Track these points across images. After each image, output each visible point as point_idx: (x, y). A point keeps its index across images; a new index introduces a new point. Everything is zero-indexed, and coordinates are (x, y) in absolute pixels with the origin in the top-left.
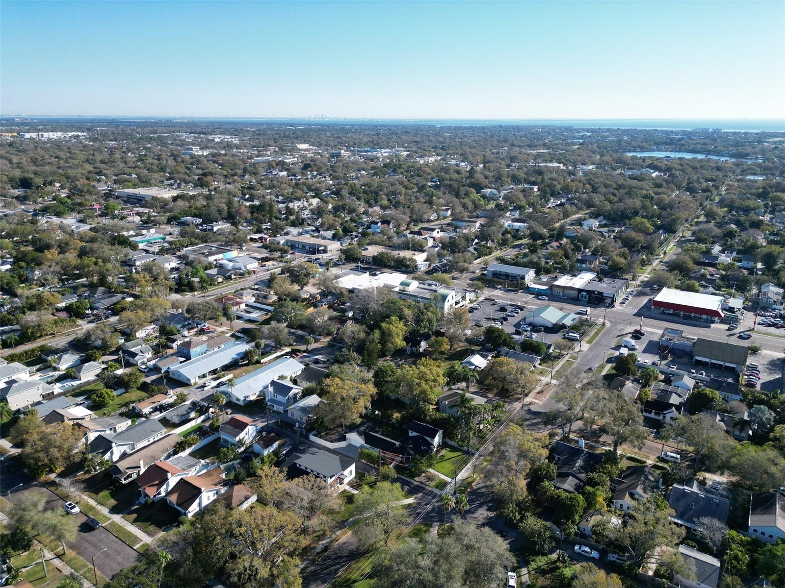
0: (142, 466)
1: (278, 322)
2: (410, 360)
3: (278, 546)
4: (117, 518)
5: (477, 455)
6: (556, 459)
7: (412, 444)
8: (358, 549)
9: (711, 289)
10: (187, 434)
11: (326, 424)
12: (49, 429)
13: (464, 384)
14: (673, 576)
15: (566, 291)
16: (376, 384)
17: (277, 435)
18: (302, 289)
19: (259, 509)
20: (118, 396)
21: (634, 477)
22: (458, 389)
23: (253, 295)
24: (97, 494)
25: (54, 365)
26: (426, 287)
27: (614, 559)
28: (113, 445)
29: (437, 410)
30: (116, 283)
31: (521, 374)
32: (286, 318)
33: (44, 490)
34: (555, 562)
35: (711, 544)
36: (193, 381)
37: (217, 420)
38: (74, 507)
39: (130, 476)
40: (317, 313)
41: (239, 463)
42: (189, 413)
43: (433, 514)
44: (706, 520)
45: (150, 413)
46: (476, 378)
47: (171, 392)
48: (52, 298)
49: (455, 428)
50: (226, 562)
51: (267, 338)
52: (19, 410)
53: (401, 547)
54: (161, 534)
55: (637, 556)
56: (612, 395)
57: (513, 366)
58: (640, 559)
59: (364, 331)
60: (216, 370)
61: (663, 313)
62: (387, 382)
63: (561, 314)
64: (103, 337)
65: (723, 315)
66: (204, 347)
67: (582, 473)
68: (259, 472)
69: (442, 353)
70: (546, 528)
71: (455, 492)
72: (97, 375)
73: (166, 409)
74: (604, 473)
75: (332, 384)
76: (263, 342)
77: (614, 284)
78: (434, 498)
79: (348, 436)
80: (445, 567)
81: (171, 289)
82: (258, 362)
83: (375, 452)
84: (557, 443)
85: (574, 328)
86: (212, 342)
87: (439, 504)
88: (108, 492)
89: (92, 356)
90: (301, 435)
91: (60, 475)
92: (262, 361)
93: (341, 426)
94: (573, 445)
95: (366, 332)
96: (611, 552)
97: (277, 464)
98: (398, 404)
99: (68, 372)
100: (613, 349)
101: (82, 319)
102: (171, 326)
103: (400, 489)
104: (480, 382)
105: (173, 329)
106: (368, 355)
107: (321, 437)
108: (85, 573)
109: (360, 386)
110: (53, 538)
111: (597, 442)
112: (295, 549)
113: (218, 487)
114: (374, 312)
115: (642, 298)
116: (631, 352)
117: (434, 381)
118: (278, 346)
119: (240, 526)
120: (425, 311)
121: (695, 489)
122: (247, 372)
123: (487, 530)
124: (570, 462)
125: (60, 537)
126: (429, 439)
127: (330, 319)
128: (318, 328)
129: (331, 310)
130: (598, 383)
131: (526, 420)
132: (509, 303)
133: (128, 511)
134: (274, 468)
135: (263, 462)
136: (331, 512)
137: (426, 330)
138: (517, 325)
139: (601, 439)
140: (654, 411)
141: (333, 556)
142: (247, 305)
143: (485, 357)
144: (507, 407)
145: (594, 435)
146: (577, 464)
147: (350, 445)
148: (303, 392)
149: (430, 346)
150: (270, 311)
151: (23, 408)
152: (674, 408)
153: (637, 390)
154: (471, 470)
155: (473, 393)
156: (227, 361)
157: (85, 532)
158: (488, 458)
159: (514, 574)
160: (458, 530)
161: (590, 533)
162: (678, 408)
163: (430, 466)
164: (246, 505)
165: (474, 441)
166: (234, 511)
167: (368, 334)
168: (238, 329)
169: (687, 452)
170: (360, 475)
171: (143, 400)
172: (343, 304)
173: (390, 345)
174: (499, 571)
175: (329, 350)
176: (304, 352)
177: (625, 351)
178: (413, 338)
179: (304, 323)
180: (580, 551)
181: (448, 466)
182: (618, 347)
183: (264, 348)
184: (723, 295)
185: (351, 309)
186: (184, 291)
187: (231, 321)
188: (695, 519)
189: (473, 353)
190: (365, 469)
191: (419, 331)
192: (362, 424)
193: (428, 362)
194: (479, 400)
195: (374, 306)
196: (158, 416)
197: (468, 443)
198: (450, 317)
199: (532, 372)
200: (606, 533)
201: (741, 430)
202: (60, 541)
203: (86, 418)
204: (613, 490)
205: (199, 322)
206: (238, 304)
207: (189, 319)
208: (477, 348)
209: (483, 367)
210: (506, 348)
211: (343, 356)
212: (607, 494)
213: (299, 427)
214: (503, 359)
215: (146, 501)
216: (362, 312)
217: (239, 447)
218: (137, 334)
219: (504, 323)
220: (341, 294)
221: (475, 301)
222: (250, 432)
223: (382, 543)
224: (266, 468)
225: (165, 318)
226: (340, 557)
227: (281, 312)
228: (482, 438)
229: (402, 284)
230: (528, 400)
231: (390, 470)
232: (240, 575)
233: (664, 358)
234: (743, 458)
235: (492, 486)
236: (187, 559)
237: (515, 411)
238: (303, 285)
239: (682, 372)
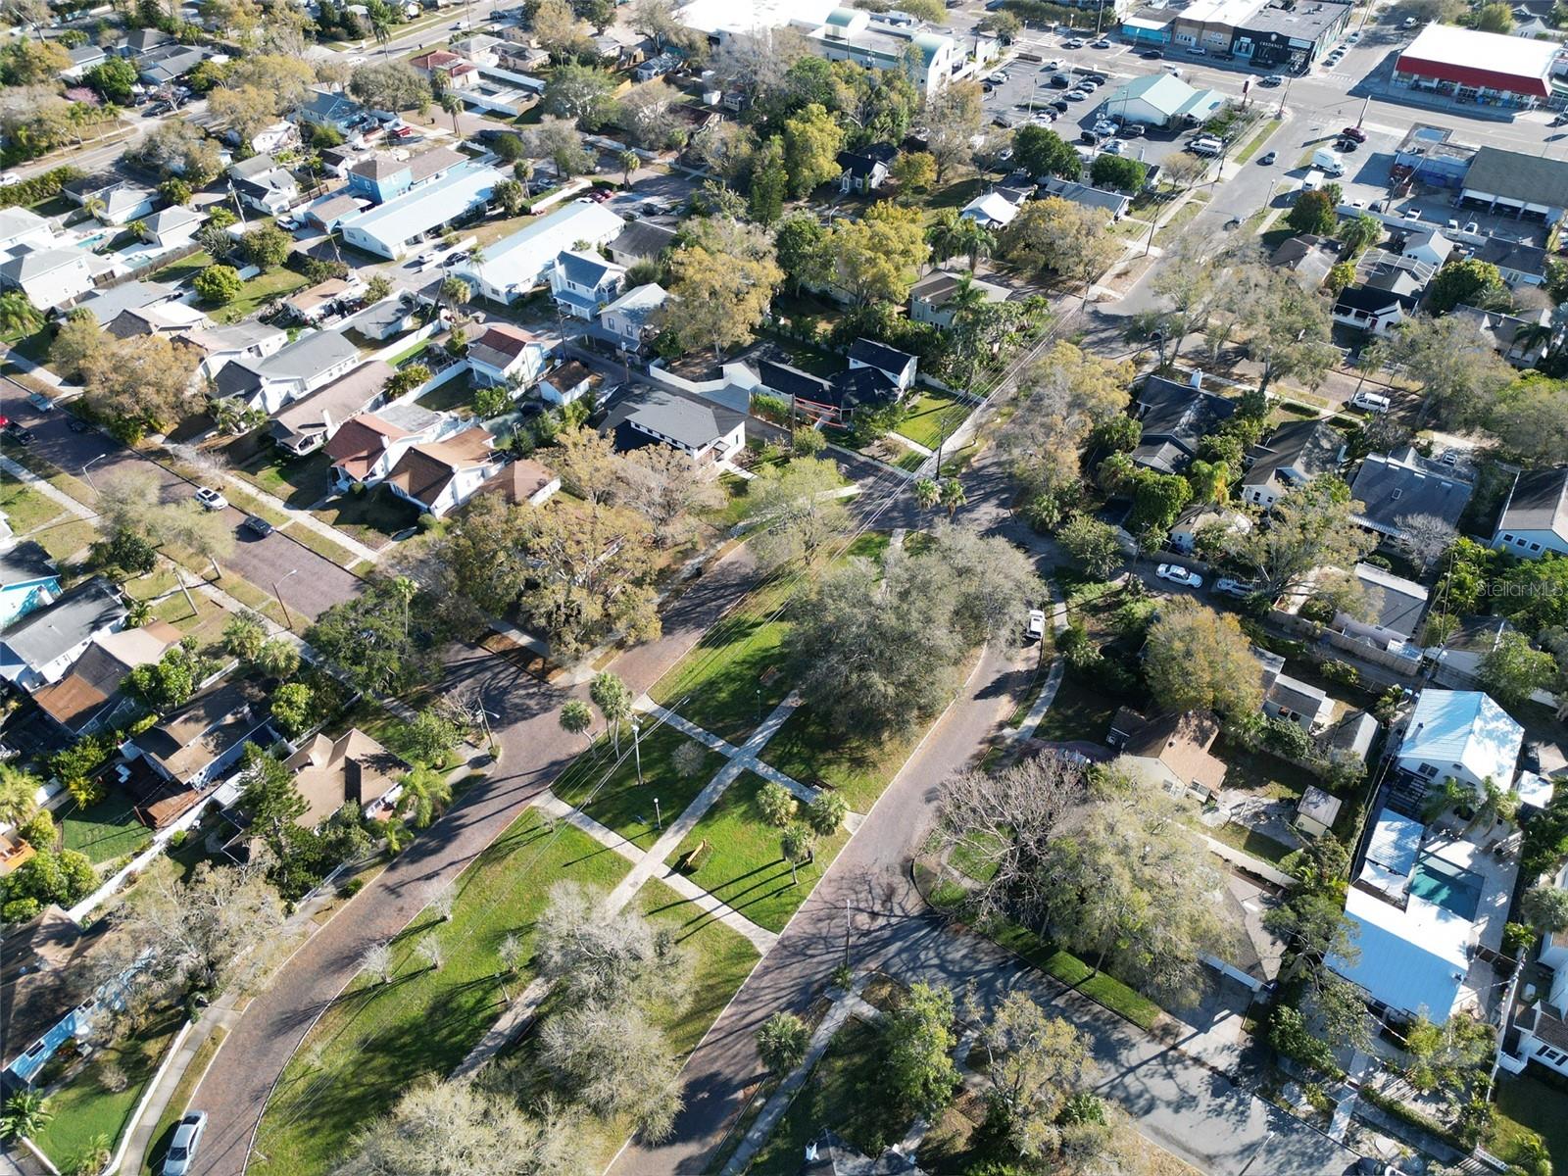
0: (328, 422)
1: (558, 117)
2: (851, 206)
3: (613, 569)
4: (303, 517)
5: (984, 405)
6: (1142, 409)
7: (856, 384)
8: (756, 572)
9: (1538, 25)
10: (403, 364)
11: (682, 344)
12: (128, 347)
13: (965, 259)
14: (1334, 616)
15: (1207, 34)
16: (781, 262)
17: (585, 365)
18: (600, 33)
19: (569, 505)
20: (247, 281)
21: (1292, 441)
22: (952, 270)
23: (493, 50)
24: (254, 474)
25: (97, 213)
26: (886, 26)
27: (1230, 588)
28: (263, 381)
29: (908, 314)
30: (180, 21)
31: (1088, 234)
32: (574, 106)
33: (149, 465)
34: (1119, 593)
35: (1417, 562)
36: (395, 253)
37: (461, 335)
38: (215, 497)
39: (308, 442)
40: (644, 94)
41: (516, 420)
42: (399, 318)
43: (895, 514)
44: (1418, 521)
45: (321, 319)
46: (990, 245)
47: (353, 273)
48: (47, 54)
49: (943, 352)
50: (520, 595)
51: (538, 156)
52: (53, 311)
53: (839, 572)
54: (391, 545)
55: (1274, 583)
56: (1277, 279)
57: (1072, 218)
58: (1279, 589)
59: (749, 140)
60: (440, 227)
61: (1416, 87)
62: (803, 256)
63: (1189, 91)
64: (185, 149)
65: (1549, 89)
66: (405, 176)
67: (1190, 436)
68: (561, 437)
69: (919, 190)
70: (1110, 537)
71: (938, 473)
72: (194, 236)
73: (352, 311)
74: (1234, 435)
75: (690, 262)
76: (530, 165)
77: (1317, 16)
78: (898, 485)
79: (727, 368)
80: (921, 604)
81: (307, 33)
82: (525, 211)
83: (783, 400)
84: (1148, 377)
85: (1214, 126)
86: (419, 161)
87: (908, 495)
88: (274, 469)
89: (171, 193)
90: (633, 366)
91: (173, 437)
92: (534, 209)
93: (711, 348)
94: (1179, 382)
95: (753, 142)
96: (1226, 577)
97: (593, 422)
98: (826, 304)
99: (131, 229)
100: (1292, 174)
101: (129, 106)
102: (325, 123)
103: (835, 471)
104: (999, 255)
105: (332, 133)
106: (762, 196)
107: (672, 371)
108: (267, 608)
109: (748, 266)
110: (191, 550)
111: (1227, 375)
112: (645, 574)
113: (484, 464)
114: (769, 91)
115: (1376, 49)
116: (1330, 182)
117: (905, 253)
118: (564, 175)
119: (539, 533)
120: (884, 88)
121: (1409, 462)
122: (506, 233)
123: (1000, 542)
124: (1168, 415)
125: (203, 551)
126: (889, 375)
127: (673, 110)
128: (649, 130)
129: (673, 88)
130: (1250, 253)
131: (1088, 333)
132: (1075, 66)
133: (320, 504)
134: (587, 430)
135: (563, 416)
136: (704, 510)
137: (885, 137)
138: (1088, 122)
139: (1236, 370)
140: (1355, 310)
141: (712, 586)
142: (482, 75)
143: (1011, 197)
144: (1052, 306)
145: (1223, 364)
146: (1183, 420)
147: (731, 386)
148: (627, 278)
149: (894, 174)
150: (535, 90)
151: (61, 305)
152: (1398, 304)
153: (1327, 265)
154: (971, 432)
155: (981, 279)
156: (459, 208)
157: (249, 541)
158: (1005, 410)
159: (1042, 613)
160: (946, 542)
161: (1191, 545)
162: (1407, 303)
163: (892, 426)
164: (542, 497)
165: (979, 377)
166: (523, 509)
167: (757, 147)
168: (472, 132)
169: (1405, 393)
170: (755, 445)
171: (300, 289)
172: (698, 72)
173: (806, 172)
174: (1016, 611)
175: (674, 185)
176: (621, 188)
177: (1316, 180)
178: (856, 158)
179: (614, 120)
180: (1167, 575)
181: (926, 426)
182: (1302, 171)
183: (534, 180)
184: (1561, 40)
185: (717, 84)
186: (336, 38)
187: (454, 113)
188: (1398, 519)
189: (985, 188)
190: (763, 433)
191: (869, 138)
192: (754, 346)
193: (891, 210)
194: (995, 295)
195: (769, 78)
196: (337, 324)
197: (968, 382)
198: (941, 103)
199: (1111, 230)
200: (1223, 543)
201: (1527, 349)
202: (205, 555)
203: (194, 325)
204: (1245, 468)
205: (384, 114)
206: (462, 71)
207: (361, 107)
208: (997, 178)
209: (1006, 221)
210: (1058, 178)
211: (704, 198)
212: (1232, 474)
213: (627, 351)
214: (1052, 202)
215: (350, 488)
216: (742, 91)
217: (512, 389)
218: (255, 142)
219: (1059, 116)
220: (691, 47)
221: (997, 61)
222: (531, 359)
223: (803, 563)
224: (572, 429)
225: (308, 105)
226: (726, 587)
227: (561, 92)
228: (996, 371)
229: (832, 20)
230: (1095, 291)
231: (813, 435)
232: (549, 615)
233: (1396, 194)
234: (1520, 404)
235: (1012, 463)
236: (447, 589)
237: (1069, 315)
238: (603, 23)
239: (1429, 225)
